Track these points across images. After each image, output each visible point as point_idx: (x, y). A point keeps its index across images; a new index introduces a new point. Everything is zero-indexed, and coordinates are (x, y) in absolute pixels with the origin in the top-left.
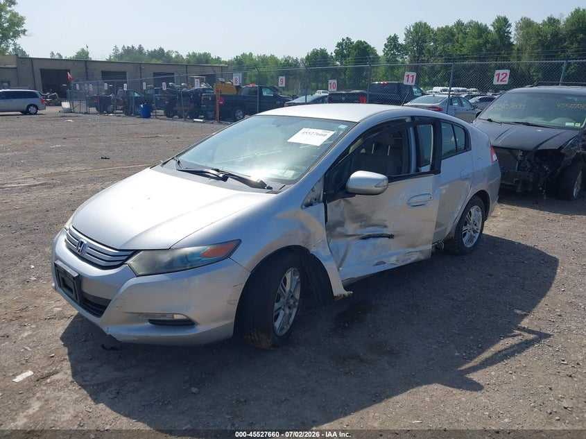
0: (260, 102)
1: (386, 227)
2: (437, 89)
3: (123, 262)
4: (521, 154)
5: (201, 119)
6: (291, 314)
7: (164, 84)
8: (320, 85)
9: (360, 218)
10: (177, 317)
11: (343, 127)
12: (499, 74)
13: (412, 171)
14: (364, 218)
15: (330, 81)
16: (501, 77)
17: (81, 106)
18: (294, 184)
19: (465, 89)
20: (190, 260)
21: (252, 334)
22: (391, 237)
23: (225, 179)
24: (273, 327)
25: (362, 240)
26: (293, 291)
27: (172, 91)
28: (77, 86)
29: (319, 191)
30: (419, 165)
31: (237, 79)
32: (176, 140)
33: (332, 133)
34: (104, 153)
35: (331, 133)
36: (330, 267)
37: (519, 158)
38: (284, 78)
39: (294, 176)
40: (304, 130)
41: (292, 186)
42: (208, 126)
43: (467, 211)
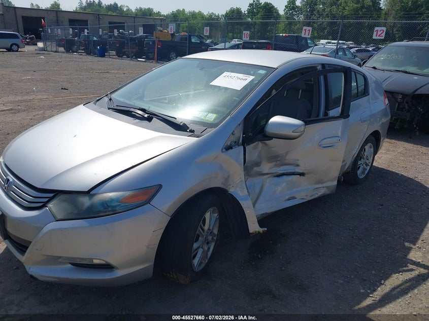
0: (189, 47)
1: (298, 165)
2: (323, 41)
3: (45, 205)
4: (401, 97)
5: (143, 59)
6: (209, 248)
7: (116, 31)
8: (235, 35)
9: (276, 159)
10: (96, 261)
11: (262, 72)
12: (377, 31)
13: (321, 116)
14: (279, 159)
15: (244, 32)
16: (379, 33)
17: (52, 46)
18: (215, 127)
19: (345, 42)
20: (109, 205)
21: (171, 273)
22: (302, 174)
23: (149, 119)
24: (192, 265)
25: (276, 178)
26: (211, 228)
27: (122, 36)
28: (49, 30)
29: (239, 134)
30: (327, 108)
31: (172, 28)
32: (123, 75)
33: (252, 77)
34: (65, 85)
35: (250, 78)
36: (247, 205)
37: (399, 100)
38: (208, 28)
39: (215, 119)
40: (225, 74)
41: (213, 130)
42: (148, 64)
43: (362, 148)
